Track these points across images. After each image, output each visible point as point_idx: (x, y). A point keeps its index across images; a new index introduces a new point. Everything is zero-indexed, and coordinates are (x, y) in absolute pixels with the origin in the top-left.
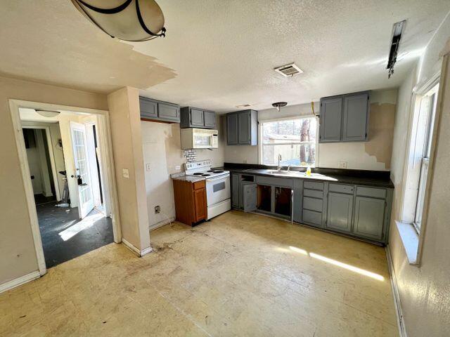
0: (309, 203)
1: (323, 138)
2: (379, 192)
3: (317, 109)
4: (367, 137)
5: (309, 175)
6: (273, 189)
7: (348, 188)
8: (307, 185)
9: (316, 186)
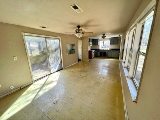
0: (109, 54)
1: (111, 44)
2: (118, 51)
3: (110, 39)
4: (117, 44)
5: (108, 50)
6: (103, 52)
7: (114, 51)
8: (109, 51)
9: (110, 51)
